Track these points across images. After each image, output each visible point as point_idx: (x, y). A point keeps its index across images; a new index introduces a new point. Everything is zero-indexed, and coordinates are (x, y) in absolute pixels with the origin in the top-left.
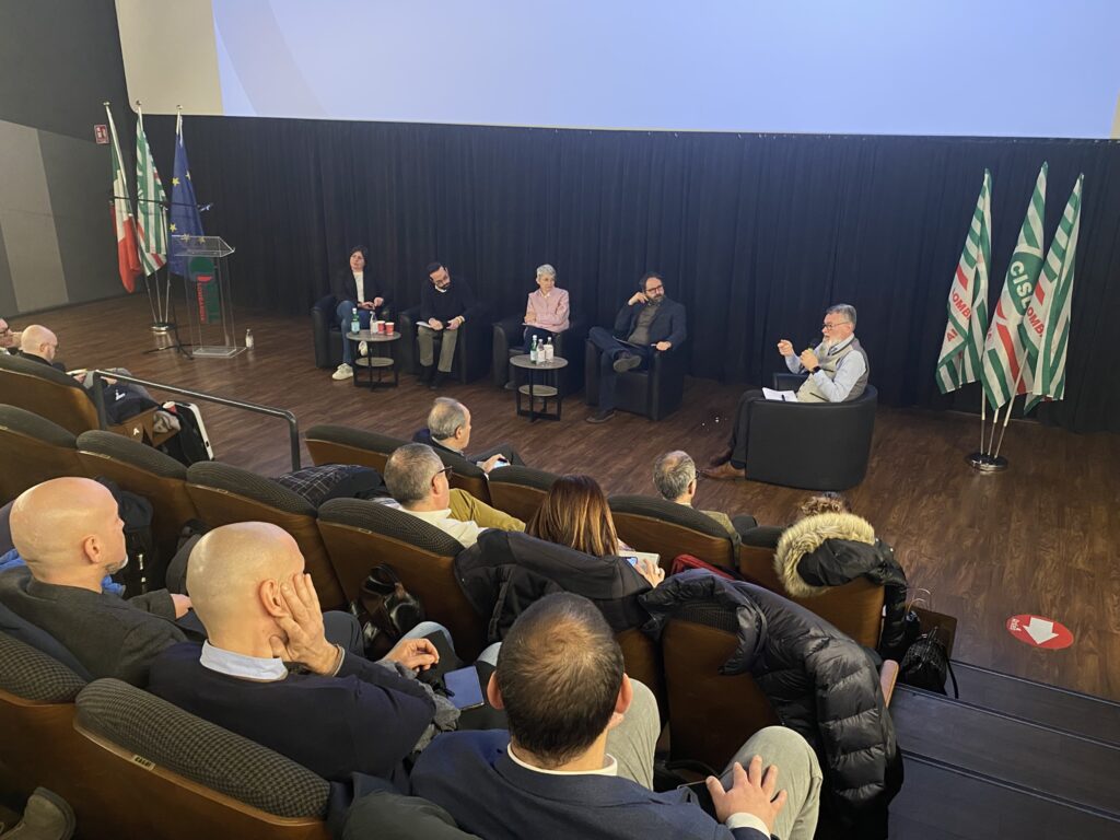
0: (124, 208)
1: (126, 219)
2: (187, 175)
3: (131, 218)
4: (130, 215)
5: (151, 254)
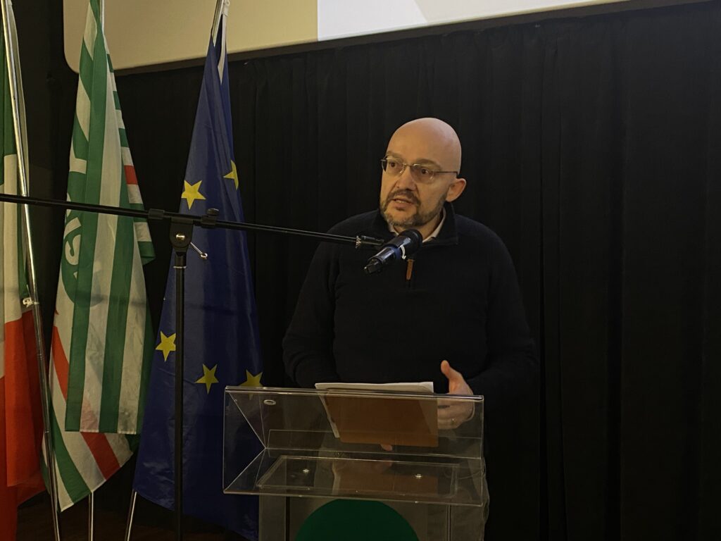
0: (11, 282)
1: (11, 314)
2: (232, 173)
3: (31, 311)
4: (29, 302)
5: (82, 433)
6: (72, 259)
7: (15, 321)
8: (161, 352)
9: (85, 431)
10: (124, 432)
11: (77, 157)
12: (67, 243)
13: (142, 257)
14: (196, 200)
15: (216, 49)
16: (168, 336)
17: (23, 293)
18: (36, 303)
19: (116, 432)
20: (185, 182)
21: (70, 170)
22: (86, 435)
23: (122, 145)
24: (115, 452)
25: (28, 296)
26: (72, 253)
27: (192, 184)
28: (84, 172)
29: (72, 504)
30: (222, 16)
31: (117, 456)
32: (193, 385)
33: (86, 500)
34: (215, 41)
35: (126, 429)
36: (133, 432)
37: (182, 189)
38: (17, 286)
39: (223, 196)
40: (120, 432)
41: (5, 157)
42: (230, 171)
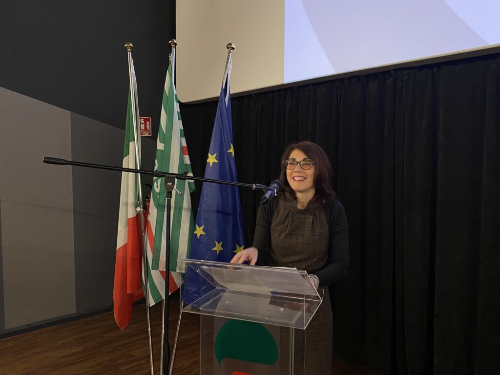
0: (131, 199)
1: (131, 214)
2: (231, 150)
3: (139, 214)
4: (138, 209)
5: (160, 271)
6: (157, 190)
7: (133, 218)
8: (196, 234)
9: (161, 270)
10: (179, 271)
11: (160, 142)
12: (155, 183)
13: (189, 189)
14: (214, 163)
15: (225, 91)
16: (199, 227)
17: (136, 206)
18: (141, 210)
19: (176, 271)
20: (209, 154)
21: (157, 148)
22: (161, 272)
23: (181, 137)
24: (175, 280)
25: (138, 206)
26: (157, 187)
27: (212, 155)
28: (163, 149)
29: (154, 304)
30: (228, 75)
31: (176, 282)
32: (211, 251)
33: (161, 302)
34: (224, 87)
35: (180, 270)
36: (184, 272)
37: (207, 157)
38: (134, 201)
39: (226, 160)
40: (177, 271)
41: (130, 143)
42: (230, 148)
